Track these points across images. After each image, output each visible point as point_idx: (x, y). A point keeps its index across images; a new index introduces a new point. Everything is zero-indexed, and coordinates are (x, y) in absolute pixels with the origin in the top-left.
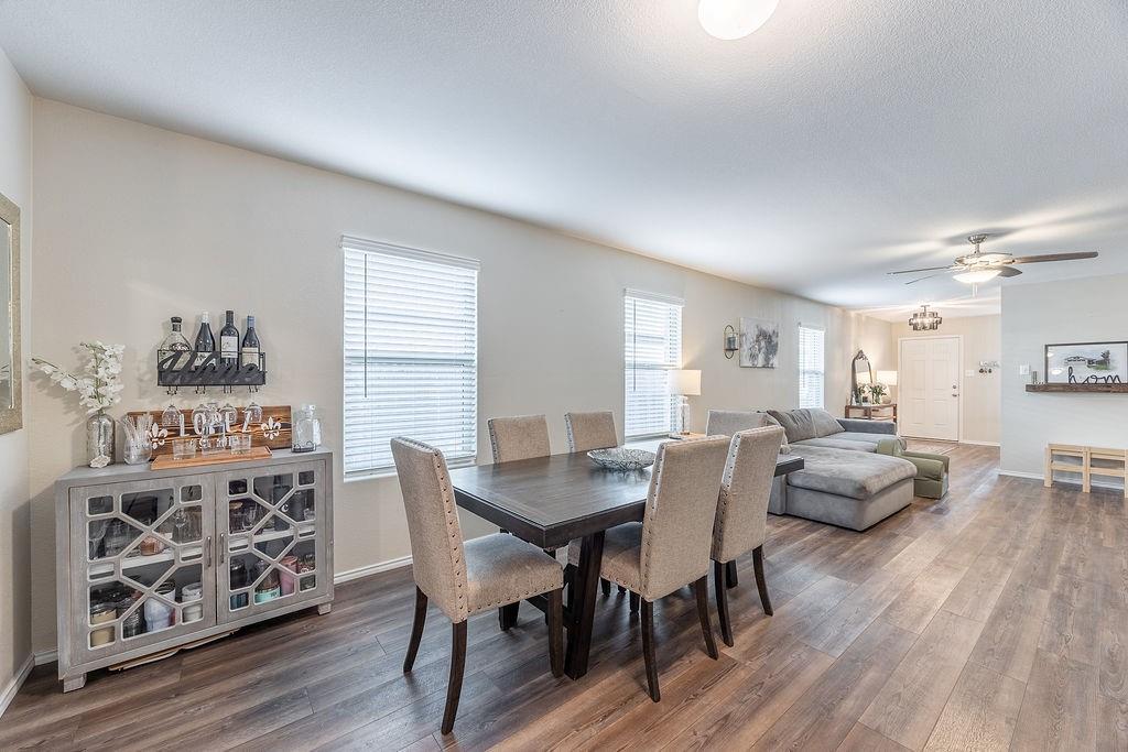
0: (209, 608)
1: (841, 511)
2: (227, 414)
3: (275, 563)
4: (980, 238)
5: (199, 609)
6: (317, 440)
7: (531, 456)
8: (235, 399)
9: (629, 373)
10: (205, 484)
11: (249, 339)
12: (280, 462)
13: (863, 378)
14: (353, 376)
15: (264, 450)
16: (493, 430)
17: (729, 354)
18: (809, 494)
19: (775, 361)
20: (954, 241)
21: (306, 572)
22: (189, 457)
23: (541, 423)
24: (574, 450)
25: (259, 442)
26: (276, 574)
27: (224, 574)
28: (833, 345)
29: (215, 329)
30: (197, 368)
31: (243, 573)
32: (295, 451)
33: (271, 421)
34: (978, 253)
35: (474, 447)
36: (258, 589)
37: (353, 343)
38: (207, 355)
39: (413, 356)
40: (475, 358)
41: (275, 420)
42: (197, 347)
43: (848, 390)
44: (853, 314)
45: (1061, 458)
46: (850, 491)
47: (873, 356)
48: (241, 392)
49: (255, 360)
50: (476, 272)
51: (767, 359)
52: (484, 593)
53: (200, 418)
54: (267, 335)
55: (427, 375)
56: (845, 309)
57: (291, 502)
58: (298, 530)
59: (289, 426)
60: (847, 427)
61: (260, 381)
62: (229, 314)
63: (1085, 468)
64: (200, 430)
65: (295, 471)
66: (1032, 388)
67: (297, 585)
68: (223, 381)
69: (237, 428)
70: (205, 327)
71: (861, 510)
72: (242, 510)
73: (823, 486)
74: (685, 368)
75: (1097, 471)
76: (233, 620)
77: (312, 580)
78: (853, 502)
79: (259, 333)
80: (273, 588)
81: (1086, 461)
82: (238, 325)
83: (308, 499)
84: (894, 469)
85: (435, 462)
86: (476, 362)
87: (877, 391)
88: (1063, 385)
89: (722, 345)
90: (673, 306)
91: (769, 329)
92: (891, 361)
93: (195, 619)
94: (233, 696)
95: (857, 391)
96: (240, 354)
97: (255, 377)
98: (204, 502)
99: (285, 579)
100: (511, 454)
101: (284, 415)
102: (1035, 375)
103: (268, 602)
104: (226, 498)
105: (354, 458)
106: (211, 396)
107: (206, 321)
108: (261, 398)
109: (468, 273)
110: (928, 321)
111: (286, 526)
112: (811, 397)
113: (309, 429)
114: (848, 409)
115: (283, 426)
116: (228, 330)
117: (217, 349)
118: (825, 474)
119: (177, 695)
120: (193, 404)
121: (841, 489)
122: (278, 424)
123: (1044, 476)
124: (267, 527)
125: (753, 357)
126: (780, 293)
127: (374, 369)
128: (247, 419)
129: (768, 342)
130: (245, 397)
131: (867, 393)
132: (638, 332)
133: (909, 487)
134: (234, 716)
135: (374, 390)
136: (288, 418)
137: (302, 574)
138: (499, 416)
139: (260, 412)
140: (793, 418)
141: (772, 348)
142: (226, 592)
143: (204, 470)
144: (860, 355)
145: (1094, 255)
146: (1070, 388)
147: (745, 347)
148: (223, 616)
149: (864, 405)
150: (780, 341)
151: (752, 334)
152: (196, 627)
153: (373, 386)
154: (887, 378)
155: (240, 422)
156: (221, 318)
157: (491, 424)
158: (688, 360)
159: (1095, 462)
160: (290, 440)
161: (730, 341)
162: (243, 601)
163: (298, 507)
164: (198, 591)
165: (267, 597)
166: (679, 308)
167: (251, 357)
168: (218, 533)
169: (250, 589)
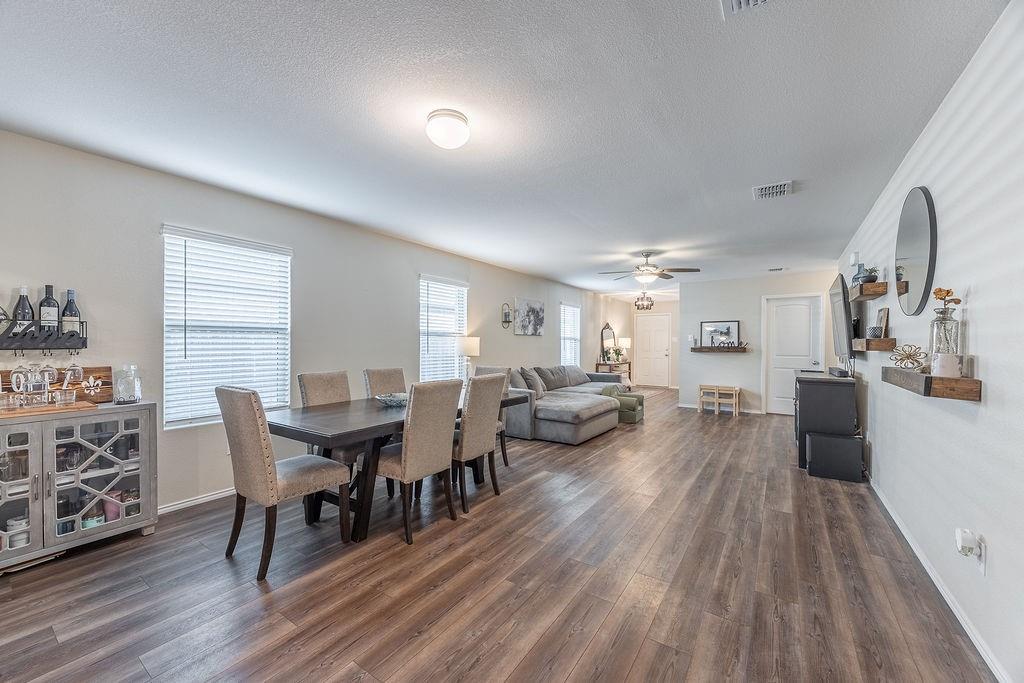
0: (36, 535)
1: (564, 432)
2: (46, 374)
3: (101, 494)
4: (648, 255)
5: (25, 536)
6: (138, 394)
7: (334, 401)
8: (56, 361)
9: (423, 339)
10: (32, 432)
11: (69, 309)
12: (105, 412)
13: (609, 344)
14: (173, 342)
15: (85, 403)
16: (302, 383)
17: (506, 325)
18: (548, 423)
19: (541, 330)
20: (636, 254)
21: (131, 501)
22: (14, 409)
23: (343, 377)
24: (370, 397)
25: (81, 397)
26: (102, 504)
27: (51, 506)
28: (588, 317)
29: (34, 300)
30: (15, 335)
31: (69, 505)
32: (119, 403)
33: (91, 379)
34: (647, 264)
35: (288, 399)
36: (84, 518)
37: (172, 313)
38: (26, 323)
39: (231, 325)
40: (289, 326)
41: (96, 379)
42: (15, 316)
43: (598, 352)
44: (602, 296)
45: (708, 394)
46: (570, 419)
47: (617, 328)
48: (60, 355)
49: (77, 328)
50: (290, 258)
51: (536, 330)
52: (290, 486)
53: (18, 377)
54: (86, 305)
55: (242, 341)
56: (595, 294)
57: (115, 445)
58: (125, 467)
59: (111, 384)
60: (593, 378)
61: (80, 345)
62: (49, 289)
63: (715, 399)
64: (18, 388)
65: (121, 419)
66: (693, 350)
67: (123, 512)
68: (43, 345)
69: (57, 386)
70: (23, 299)
71: (577, 431)
72: (65, 454)
73: (555, 417)
74: (469, 336)
75: (722, 401)
76: (61, 543)
77: (137, 507)
78: (573, 426)
79: (79, 304)
80: (98, 516)
81: (717, 395)
82: (56, 296)
83: (132, 442)
84: (602, 404)
85: (251, 399)
86: (289, 330)
87: (618, 352)
88: (707, 348)
89: (501, 318)
90: (460, 288)
91: (537, 307)
92: (630, 331)
93: (21, 544)
94: (71, 591)
95: (605, 353)
96: (60, 322)
97: (76, 342)
98: (32, 446)
99: (110, 508)
100: (317, 400)
101: (106, 376)
102: (696, 341)
103: (93, 527)
104: (52, 443)
105: (172, 411)
106: (29, 358)
107: (24, 293)
108: (81, 360)
109: (283, 258)
110: (646, 303)
111: (111, 464)
112: (570, 357)
113: (130, 386)
114: (598, 365)
115: (104, 384)
116: (48, 301)
117: (36, 318)
118: (557, 409)
119: (13, 599)
120: (12, 366)
121: (565, 418)
122: (99, 382)
123: (697, 406)
124: (90, 467)
125: (524, 327)
126: (544, 280)
127: (193, 335)
128: (68, 377)
129: (537, 317)
130: (64, 359)
131: (612, 355)
132: (431, 304)
133: (615, 416)
134: (77, 600)
135: (193, 353)
136: (110, 377)
137: (127, 503)
138: (307, 371)
139: (82, 371)
140: (552, 372)
141: (539, 321)
142: (53, 520)
143: (32, 419)
144: (607, 326)
145: (699, 271)
146: (711, 350)
147: (518, 320)
148: (49, 541)
149: (608, 362)
150: (546, 315)
151: (524, 310)
152: (23, 551)
153: (192, 350)
154: (625, 343)
155: (61, 380)
156: (39, 292)
157: (301, 378)
158: (472, 330)
159: (721, 395)
160: (111, 395)
161: (507, 315)
162: (69, 527)
163: (122, 450)
164: (24, 522)
165: (92, 523)
166: (465, 290)
167: (71, 325)
168: (45, 473)
169: (77, 517)
